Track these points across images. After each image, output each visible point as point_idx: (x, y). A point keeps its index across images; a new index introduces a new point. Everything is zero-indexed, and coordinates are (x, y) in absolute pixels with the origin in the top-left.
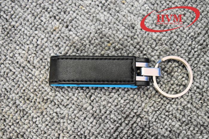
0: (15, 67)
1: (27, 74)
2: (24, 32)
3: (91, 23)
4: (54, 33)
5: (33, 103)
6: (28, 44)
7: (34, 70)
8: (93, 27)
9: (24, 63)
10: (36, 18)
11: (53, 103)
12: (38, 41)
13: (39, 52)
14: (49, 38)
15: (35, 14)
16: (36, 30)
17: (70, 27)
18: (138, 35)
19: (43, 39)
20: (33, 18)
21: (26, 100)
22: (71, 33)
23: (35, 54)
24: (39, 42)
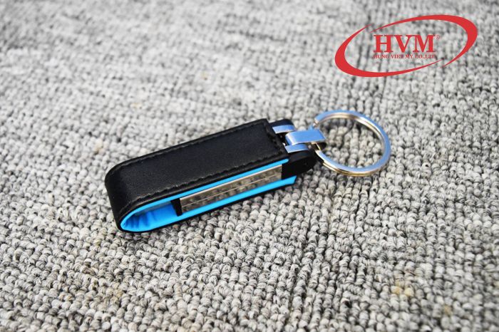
0: (32, 239)
1: (62, 241)
2: (36, 174)
3: (161, 122)
4: (97, 157)
5: (92, 292)
6: (50, 192)
7: (75, 229)
8: (167, 125)
9: (51, 225)
10: (53, 147)
11: (137, 275)
12: (68, 179)
13: (78, 196)
14: (90, 168)
15: (51, 141)
16: (60, 164)
17: (124, 140)
18: (253, 111)
19: (77, 173)
20: (49, 147)
21: (73, 291)
22: (129, 147)
23: (69, 202)
24: (71, 181)
